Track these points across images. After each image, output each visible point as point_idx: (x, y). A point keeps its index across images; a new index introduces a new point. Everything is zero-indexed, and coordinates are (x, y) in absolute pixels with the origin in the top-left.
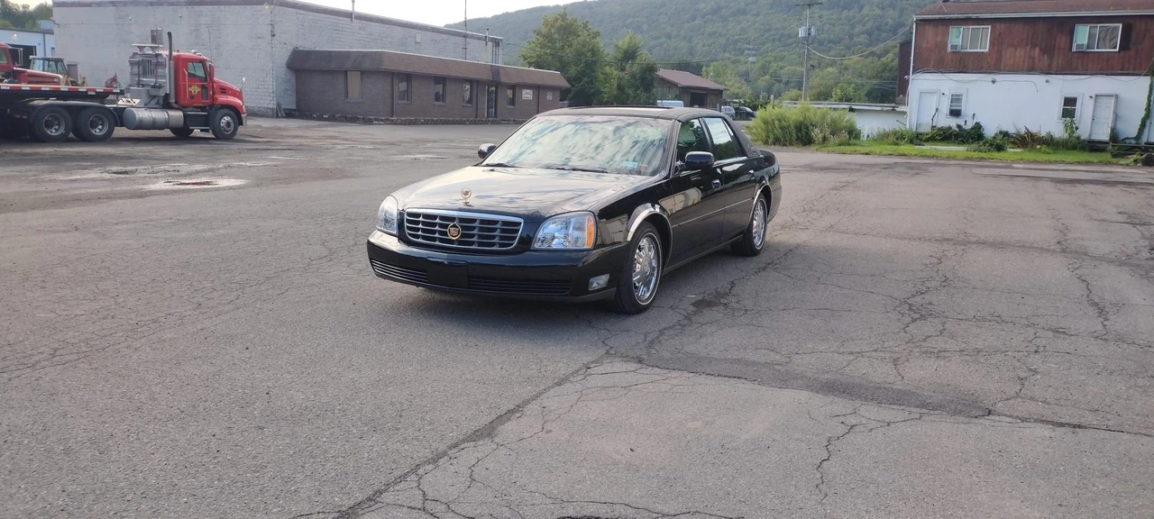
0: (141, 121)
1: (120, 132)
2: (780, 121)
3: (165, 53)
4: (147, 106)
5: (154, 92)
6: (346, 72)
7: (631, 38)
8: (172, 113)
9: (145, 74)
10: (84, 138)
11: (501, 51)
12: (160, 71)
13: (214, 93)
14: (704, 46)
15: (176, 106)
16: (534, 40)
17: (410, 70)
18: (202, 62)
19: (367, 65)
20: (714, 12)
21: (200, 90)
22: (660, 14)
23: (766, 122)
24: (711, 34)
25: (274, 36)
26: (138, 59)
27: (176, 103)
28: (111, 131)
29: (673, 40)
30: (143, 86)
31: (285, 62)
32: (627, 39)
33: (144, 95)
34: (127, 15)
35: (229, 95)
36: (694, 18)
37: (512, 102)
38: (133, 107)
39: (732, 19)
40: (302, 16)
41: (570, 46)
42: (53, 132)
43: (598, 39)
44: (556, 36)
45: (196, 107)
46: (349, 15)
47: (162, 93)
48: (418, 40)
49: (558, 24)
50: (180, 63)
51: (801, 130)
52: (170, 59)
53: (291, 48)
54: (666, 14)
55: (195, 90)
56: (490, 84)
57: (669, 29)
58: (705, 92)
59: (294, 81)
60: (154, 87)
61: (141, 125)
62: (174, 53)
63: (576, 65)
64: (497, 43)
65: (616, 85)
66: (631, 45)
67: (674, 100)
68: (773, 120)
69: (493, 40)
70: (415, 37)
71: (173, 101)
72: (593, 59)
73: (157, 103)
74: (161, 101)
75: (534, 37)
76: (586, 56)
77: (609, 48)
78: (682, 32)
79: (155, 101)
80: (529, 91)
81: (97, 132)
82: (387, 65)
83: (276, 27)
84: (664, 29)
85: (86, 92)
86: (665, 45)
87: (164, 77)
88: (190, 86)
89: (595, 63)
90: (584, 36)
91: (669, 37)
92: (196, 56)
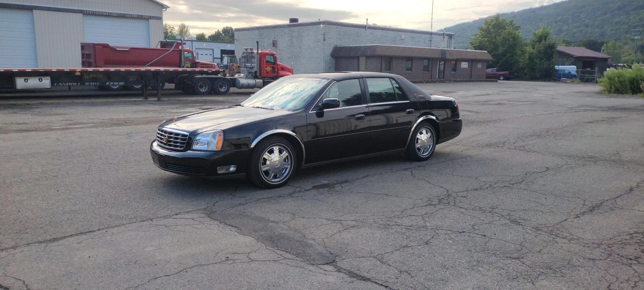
0: (242, 85)
1: (232, 89)
2: (619, 77)
3: (255, 51)
4: (247, 77)
5: (250, 71)
6: (358, 58)
7: (544, 29)
8: (257, 80)
9: (248, 62)
10: (216, 93)
11: (453, 41)
12: (253, 60)
13: (278, 70)
14: (612, 30)
15: (260, 77)
16: (479, 33)
17: (392, 54)
18: (273, 55)
19: (368, 53)
20: (620, 9)
21: (271, 69)
22: (581, 13)
23: (610, 79)
24: (617, 23)
25: (325, 40)
26: (245, 55)
27: (260, 75)
28: (228, 90)
29: (590, 28)
30: (247, 68)
31: (330, 53)
32: (541, 30)
33: (246, 72)
34: (263, 34)
35: (287, 71)
36: (605, 14)
37: (454, 70)
38: (240, 78)
39: (633, 12)
40: (339, 29)
41: (500, 36)
42: (203, 90)
43: (519, 30)
44: (492, 30)
45: (270, 77)
46: (364, 27)
47: (253, 71)
48: (403, 38)
49: (493, 23)
50: (262, 56)
51: (633, 83)
52: (257, 54)
53: (333, 46)
54: (585, 12)
55: (269, 69)
56: (440, 60)
57: (587, 21)
58: (594, 60)
59: (334, 63)
60: (250, 68)
61: (243, 87)
62: (260, 51)
63: (503, 47)
64: (450, 36)
65: (528, 57)
66: (544, 33)
67: (570, 65)
68: (615, 77)
69: (448, 35)
70: (401, 37)
71: (258, 74)
72: (514, 42)
73: (252, 76)
74: (254, 75)
75: (479, 32)
76: (509, 41)
77: (526, 35)
78: (597, 23)
79: (251, 75)
80: (466, 63)
81: (223, 90)
82: (379, 52)
83: (326, 35)
84: (584, 21)
85: (208, 71)
86: (584, 31)
87: (255, 63)
88: (266, 67)
89: (515, 45)
90: (509, 29)
91: (587, 26)
92: (270, 52)
